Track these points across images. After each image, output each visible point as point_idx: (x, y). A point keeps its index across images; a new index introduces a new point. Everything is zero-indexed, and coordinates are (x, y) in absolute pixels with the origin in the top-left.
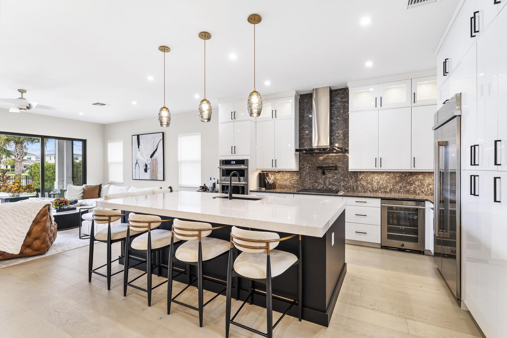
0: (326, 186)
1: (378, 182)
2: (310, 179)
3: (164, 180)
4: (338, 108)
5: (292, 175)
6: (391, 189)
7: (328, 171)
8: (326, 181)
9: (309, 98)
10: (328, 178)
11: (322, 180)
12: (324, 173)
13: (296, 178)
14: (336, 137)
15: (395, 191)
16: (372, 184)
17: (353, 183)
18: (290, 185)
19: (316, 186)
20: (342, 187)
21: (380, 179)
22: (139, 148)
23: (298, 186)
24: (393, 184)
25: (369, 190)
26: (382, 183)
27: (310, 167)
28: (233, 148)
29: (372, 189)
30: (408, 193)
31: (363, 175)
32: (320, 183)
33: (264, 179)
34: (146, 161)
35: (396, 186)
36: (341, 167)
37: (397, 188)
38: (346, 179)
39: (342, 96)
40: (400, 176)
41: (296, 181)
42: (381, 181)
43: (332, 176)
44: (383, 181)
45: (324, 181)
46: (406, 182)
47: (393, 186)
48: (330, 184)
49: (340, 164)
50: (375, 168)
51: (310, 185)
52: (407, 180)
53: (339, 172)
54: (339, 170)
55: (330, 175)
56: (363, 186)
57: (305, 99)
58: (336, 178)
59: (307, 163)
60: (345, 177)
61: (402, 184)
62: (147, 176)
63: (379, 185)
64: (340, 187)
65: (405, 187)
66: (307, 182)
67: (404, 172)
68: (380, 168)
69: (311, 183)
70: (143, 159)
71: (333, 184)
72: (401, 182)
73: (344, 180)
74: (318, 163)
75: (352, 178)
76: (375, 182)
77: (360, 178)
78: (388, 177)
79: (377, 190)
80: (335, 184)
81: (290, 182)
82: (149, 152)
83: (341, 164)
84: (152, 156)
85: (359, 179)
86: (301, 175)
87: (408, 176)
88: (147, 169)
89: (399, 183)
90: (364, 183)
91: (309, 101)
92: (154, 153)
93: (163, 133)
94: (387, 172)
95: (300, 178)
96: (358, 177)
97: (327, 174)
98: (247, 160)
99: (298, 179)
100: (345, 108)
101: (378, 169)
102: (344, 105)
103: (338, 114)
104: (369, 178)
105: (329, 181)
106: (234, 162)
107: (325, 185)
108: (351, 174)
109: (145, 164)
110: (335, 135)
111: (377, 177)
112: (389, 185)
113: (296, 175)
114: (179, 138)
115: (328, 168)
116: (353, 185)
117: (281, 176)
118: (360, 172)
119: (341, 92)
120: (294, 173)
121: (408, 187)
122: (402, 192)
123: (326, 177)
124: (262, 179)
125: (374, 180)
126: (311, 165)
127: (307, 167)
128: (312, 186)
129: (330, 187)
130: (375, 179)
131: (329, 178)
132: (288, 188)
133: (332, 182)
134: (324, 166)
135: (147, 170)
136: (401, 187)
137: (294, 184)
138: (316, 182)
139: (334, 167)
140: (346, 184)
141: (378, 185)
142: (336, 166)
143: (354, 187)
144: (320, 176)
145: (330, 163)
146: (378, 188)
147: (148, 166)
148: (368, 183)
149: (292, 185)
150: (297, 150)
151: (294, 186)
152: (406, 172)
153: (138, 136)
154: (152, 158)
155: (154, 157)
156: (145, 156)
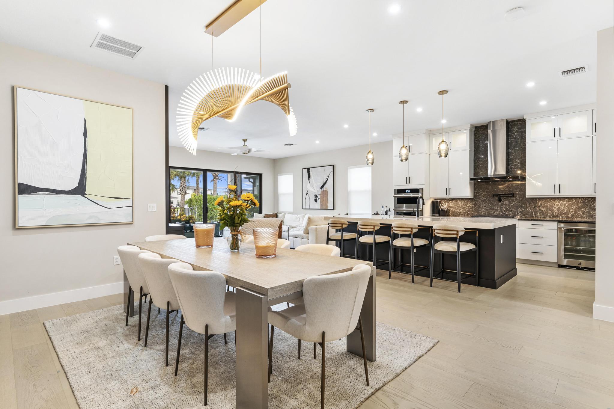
0: (502, 213)
1: (559, 208)
2: (485, 206)
3: (334, 209)
4: (515, 138)
5: (467, 202)
6: (573, 214)
7: (504, 198)
8: (503, 207)
9: (484, 129)
10: (504, 204)
11: (498, 206)
12: (500, 200)
13: (470, 205)
14: (514, 165)
15: (577, 216)
16: (552, 210)
17: (531, 209)
18: (464, 212)
19: (492, 213)
20: (520, 213)
21: (561, 205)
22: (309, 180)
23: (472, 213)
24: (575, 210)
25: (549, 216)
26: (563, 209)
27: (485, 195)
28: (408, 179)
29: (552, 214)
30: (592, 218)
31: (543, 202)
32: (496, 209)
33: (438, 207)
34: (317, 192)
35: (578, 211)
36: (518, 194)
37: (579, 213)
38: (524, 206)
39: (520, 126)
40: (583, 202)
41: (471, 208)
42: (562, 208)
43: (509, 203)
44: (564, 207)
45: (500, 208)
46: (589, 207)
47: (574, 211)
48: (507, 210)
49: (517, 192)
50: (553, 194)
51: (485, 212)
52: (591, 205)
53: (516, 199)
54: (516, 197)
55: (507, 202)
56: (542, 212)
57: (480, 130)
58: (513, 204)
59: (483, 191)
60: (523, 204)
61: (585, 210)
62: (318, 205)
63: (560, 211)
64: (518, 213)
65: (589, 212)
66: (482, 209)
67: (587, 197)
68: (558, 194)
69: (487, 209)
70: (313, 190)
71: (509, 210)
72: (584, 208)
73: (521, 207)
74: (494, 191)
75: (530, 204)
76: (555, 208)
77: (539, 204)
78: (569, 203)
79: (557, 215)
80: (512, 211)
81: (465, 209)
82: (319, 184)
83: (519, 191)
84: (322, 187)
85: (537, 205)
86: (476, 202)
87: (592, 201)
89: (582, 209)
90: (544, 209)
91: (485, 132)
92: (324, 184)
93: (333, 166)
94: (568, 198)
95: (475, 205)
96: (536, 203)
97: (503, 202)
98: (422, 189)
99: (473, 206)
100: (522, 138)
101: (557, 195)
102: (522, 135)
103: (515, 143)
104: (548, 204)
105: (506, 207)
106: (409, 191)
107: (501, 211)
108: (529, 201)
109: (315, 195)
110: (512, 164)
111: (557, 203)
112: (571, 211)
113: (471, 202)
114: (349, 170)
115: (504, 195)
116: (531, 211)
117: (455, 204)
118: (540, 199)
119: (518, 122)
120: (469, 201)
121: (591, 213)
122: (584, 218)
123: (502, 204)
124: (436, 207)
125: (554, 206)
126: (486, 193)
127: (483, 195)
128: (488, 213)
129: (506, 213)
130: (556, 205)
131: (506, 205)
132: (462, 215)
133: (509, 208)
134: (500, 193)
135: (317, 200)
136: (583, 213)
137: (468, 211)
138: (492, 209)
139: (511, 194)
140: (524, 211)
141: (558, 211)
142: (513, 193)
143: (533, 212)
144: (497, 203)
145: (507, 191)
146: (558, 214)
147: (319, 197)
148: (547, 209)
149: (465, 212)
150: (471, 179)
151: (468, 213)
152: (590, 197)
153: (308, 169)
154: (323, 189)
155: (324, 188)
156: (315, 188)
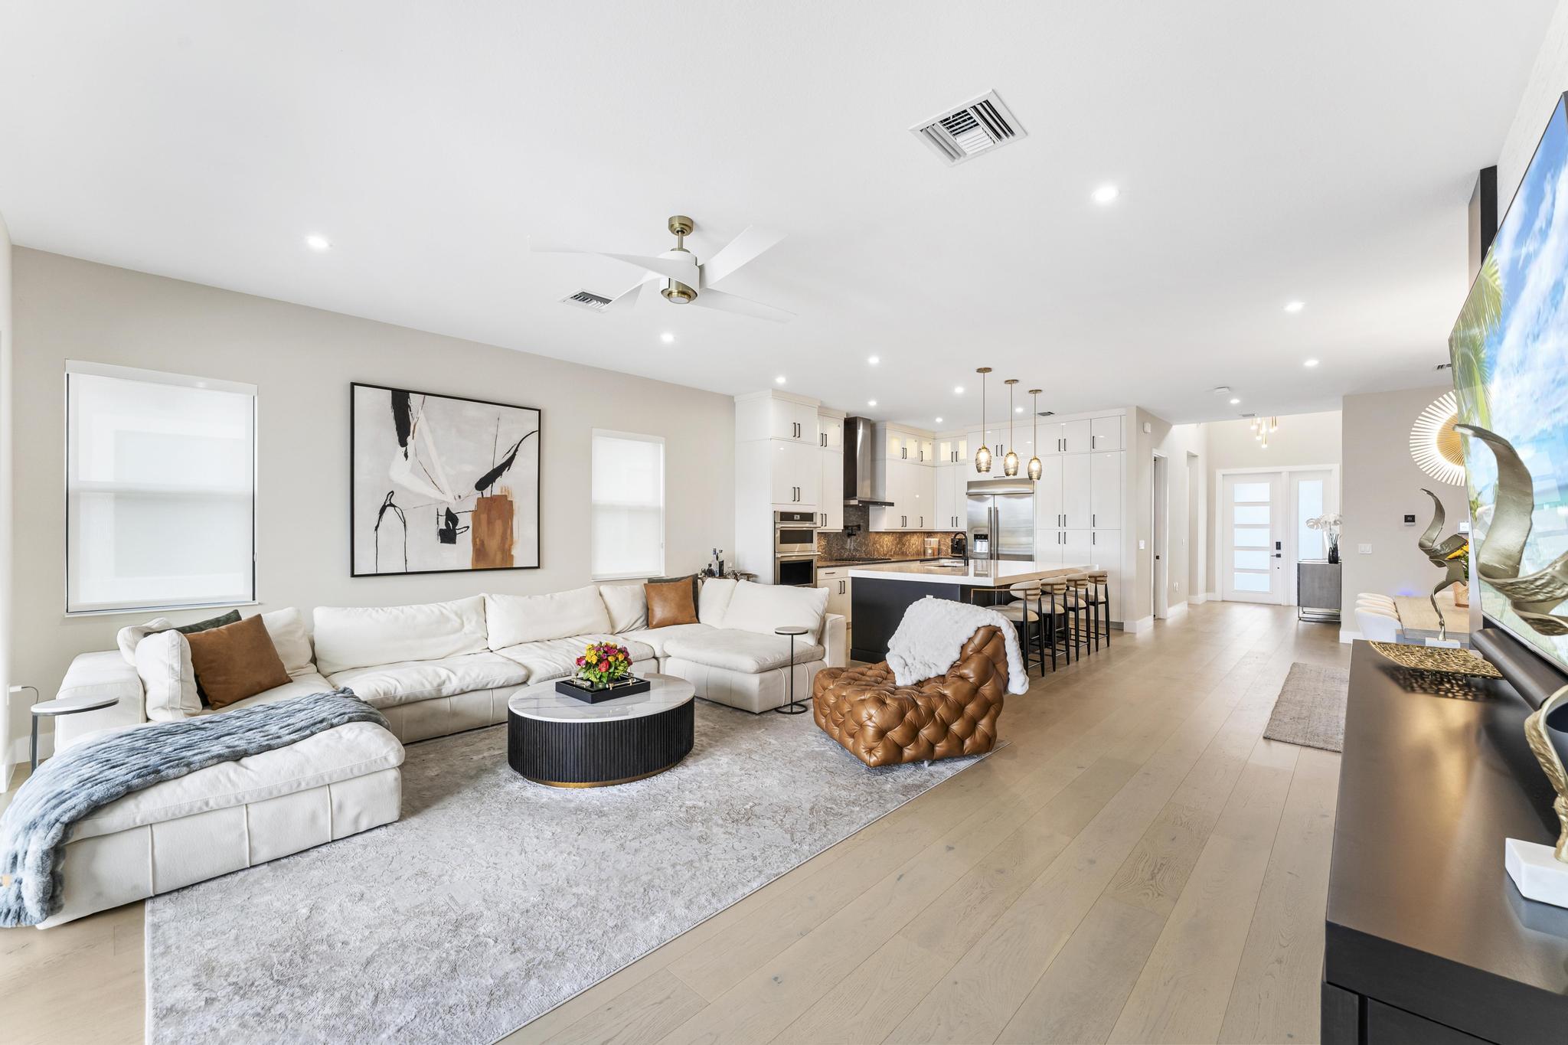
2: (837, 544)
3: (538, 566)
5: (820, 538)
12: (849, 535)
19: (842, 553)
22: (403, 443)
23: (825, 555)
28: (796, 491)
32: (846, 548)
34: (454, 502)
41: (824, 548)
45: (849, 547)
49: (861, 522)
53: (861, 533)
54: (861, 529)
56: (878, 550)
58: (858, 540)
60: (865, 539)
62: (459, 555)
66: (834, 548)
69: (838, 548)
70: (433, 493)
71: (856, 548)
73: (864, 544)
75: (870, 539)
77: (875, 539)
81: (818, 549)
82: (468, 468)
84: (482, 484)
86: (829, 538)
88: (457, 532)
92: (497, 473)
93: (540, 411)
95: (828, 542)
98: (816, 514)
99: (825, 544)
104: (881, 539)
106: (798, 516)
107: (850, 550)
109: (443, 512)
113: (824, 538)
120: (822, 535)
123: (851, 539)
129: (854, 553)
131: (854, 540)
135: (455, 534)
137: (821, 552)
138: (842, 547)
139: (857, 526)
140: (866, 548)
143: (871, 550)
144: (846, 538)
145: (854, 521)
147: (465, 520)
153: (400, 400)
154: (487, 493)
155: (496, 489)
156: (442, 481)
